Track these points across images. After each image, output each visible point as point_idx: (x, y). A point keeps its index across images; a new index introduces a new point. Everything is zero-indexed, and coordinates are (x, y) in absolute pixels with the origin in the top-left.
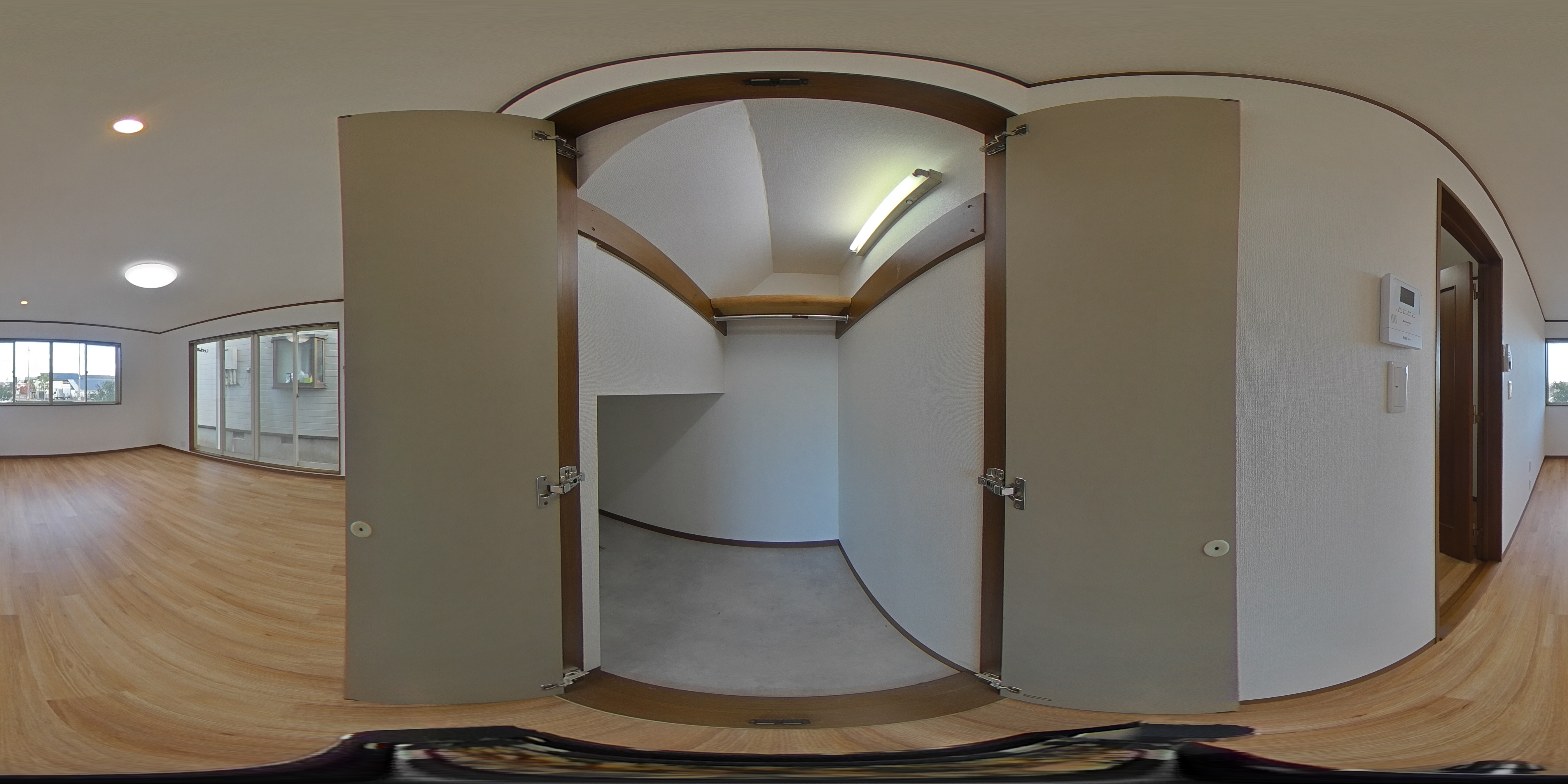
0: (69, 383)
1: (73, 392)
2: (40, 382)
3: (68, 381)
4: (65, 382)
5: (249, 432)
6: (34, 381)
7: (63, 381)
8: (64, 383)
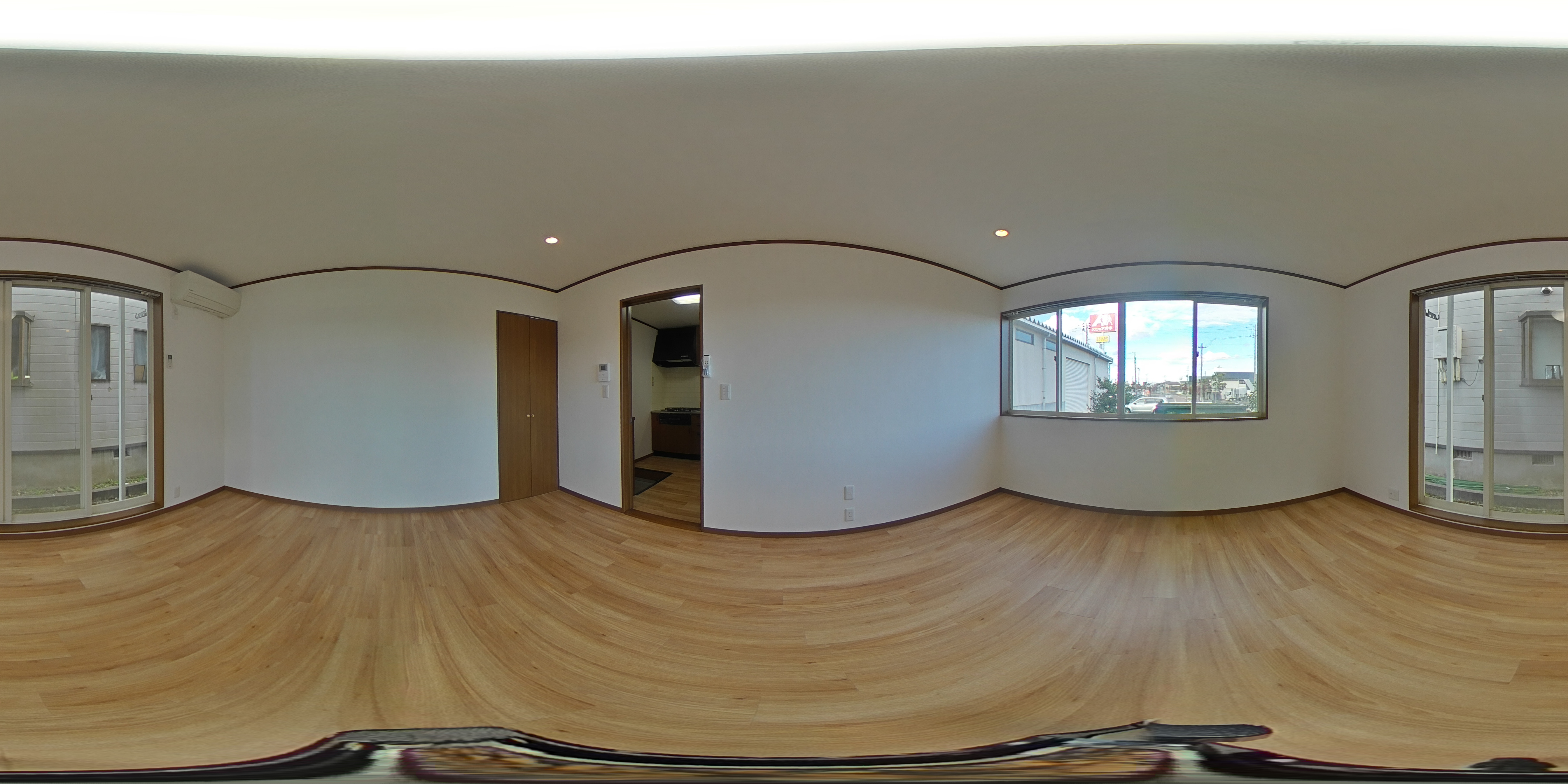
0: (1244, 383)
1: (1249, 392)
2: (1215, 381)
3: (1243, 381)
4: (1242, 382)
5: (1480, 451)
6: (1210, 380)
7: (1240, 380)
8: (1240, 383)
